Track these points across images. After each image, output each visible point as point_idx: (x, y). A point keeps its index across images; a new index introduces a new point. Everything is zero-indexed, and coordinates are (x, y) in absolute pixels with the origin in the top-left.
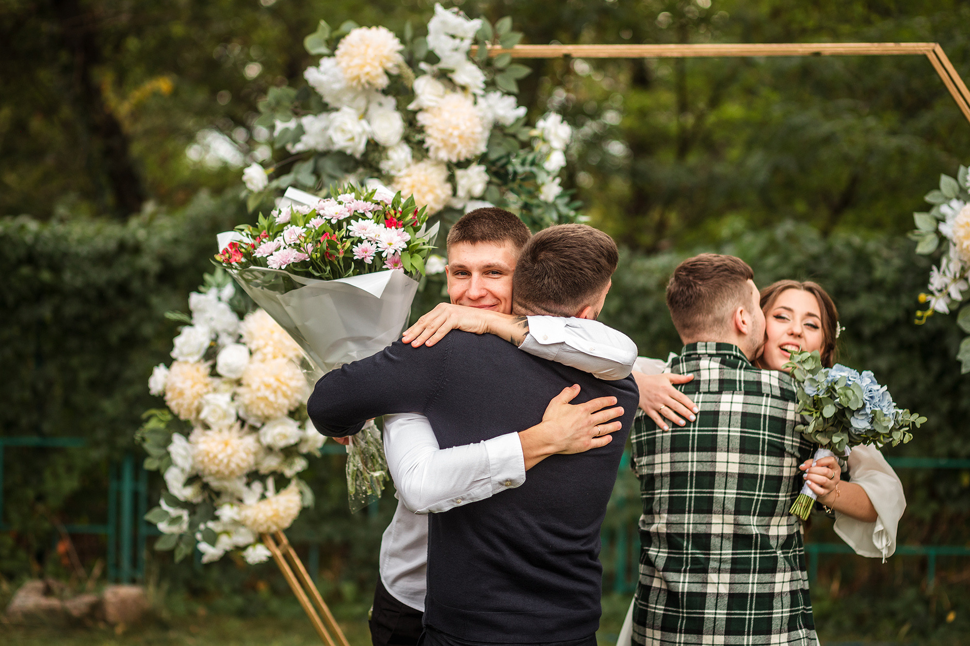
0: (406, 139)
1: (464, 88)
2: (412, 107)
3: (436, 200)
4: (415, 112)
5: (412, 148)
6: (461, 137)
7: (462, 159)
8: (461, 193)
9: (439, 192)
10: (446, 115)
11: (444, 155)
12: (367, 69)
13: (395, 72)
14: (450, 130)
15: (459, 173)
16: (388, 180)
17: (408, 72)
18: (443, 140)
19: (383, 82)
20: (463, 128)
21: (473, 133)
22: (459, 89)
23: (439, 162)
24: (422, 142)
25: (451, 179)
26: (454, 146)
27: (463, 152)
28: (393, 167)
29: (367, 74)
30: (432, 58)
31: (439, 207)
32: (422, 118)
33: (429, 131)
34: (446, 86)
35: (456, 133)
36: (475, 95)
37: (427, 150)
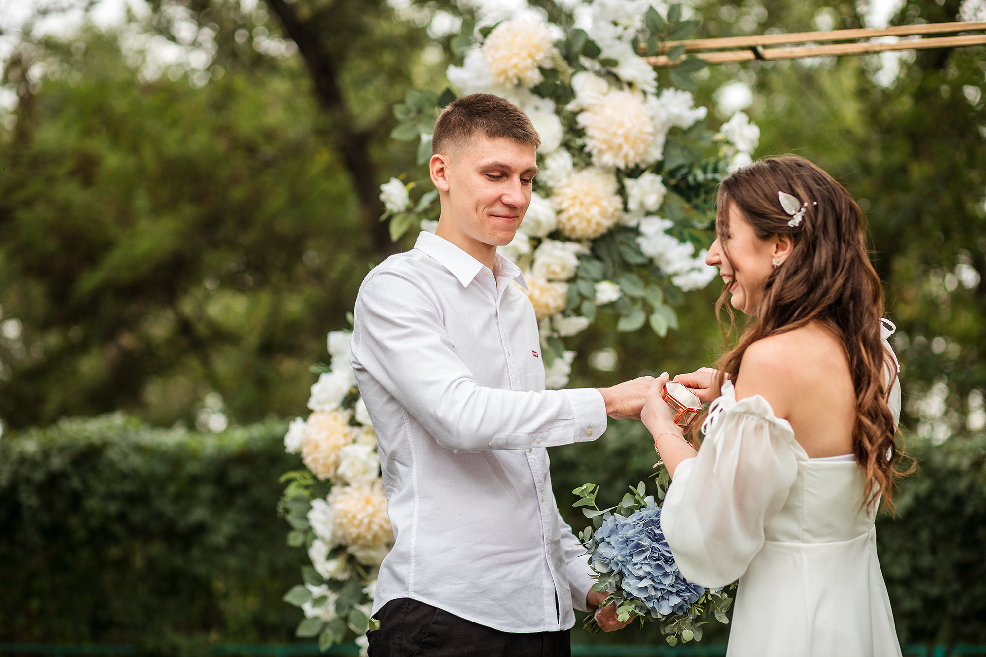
0: (566, 145)
1: (630, 85)
2: (571, 107)
3: (603, 213)
4: (575, 114)
5: (573, 155)
6: (626, 138)
7: (631, 165)
8: (632, 205)
9: (605, 203)
10: (608, 112)
11: (608, 159)
12: (515, 60)
13: (548, 65)
14: (613, 129)
15: (628, 183)
16: (547, 192)
17: (563, 65)
18: (605, 141)
19: (535, 77)
20: (628, 125)
21: (641, 132)
22: (626, 87)
23: (606, 169)
24: (583, 146)
25: (622, 191)
26: (620, 147)
27: (630, 156)
28: (551, 177)
29: (515, 66)
30: (592, 50)
31: (607, 223)
32: (583, 120)
33: (590, 132)
34: (610, 84)
35: (620, 131)
36: (645, 93)
37: (589, 155)
